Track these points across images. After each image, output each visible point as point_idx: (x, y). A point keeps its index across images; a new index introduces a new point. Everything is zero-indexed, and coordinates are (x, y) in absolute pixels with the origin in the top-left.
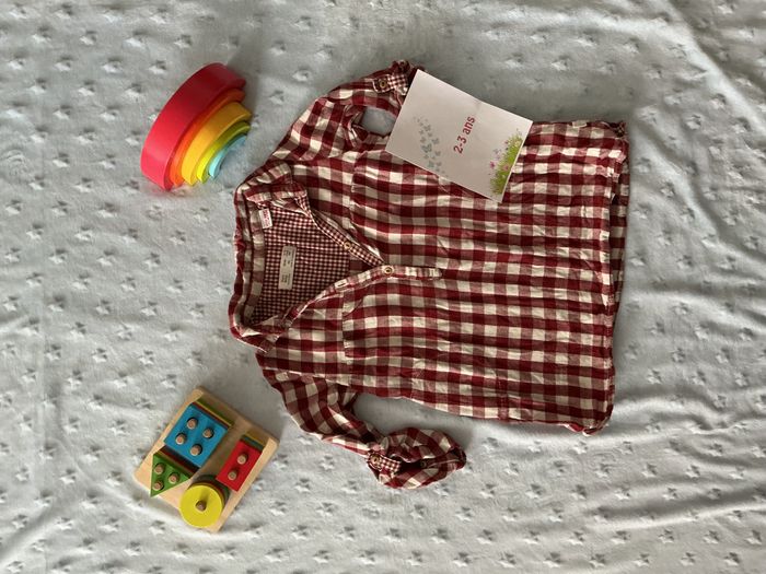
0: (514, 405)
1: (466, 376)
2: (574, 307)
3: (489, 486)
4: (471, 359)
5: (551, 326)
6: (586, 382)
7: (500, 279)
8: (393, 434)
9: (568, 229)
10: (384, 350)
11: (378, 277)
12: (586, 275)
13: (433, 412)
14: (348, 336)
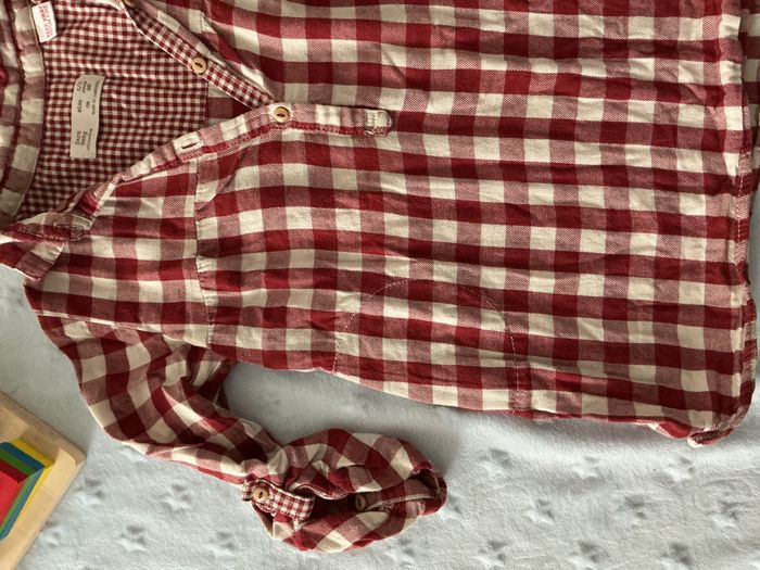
0: (543, 384)
1: (445, 326)
2: (667, 181)
3: (495, 545)
4: (454, 292)
5: (619, 221)
6: (693, 337)
7: (512, 128)
8: (298, 443)
9: (651, 20)
10: (278, 277)
11: (263, 130)
12: (690, 116)
13: (379, 399)
14: (206, 249)
